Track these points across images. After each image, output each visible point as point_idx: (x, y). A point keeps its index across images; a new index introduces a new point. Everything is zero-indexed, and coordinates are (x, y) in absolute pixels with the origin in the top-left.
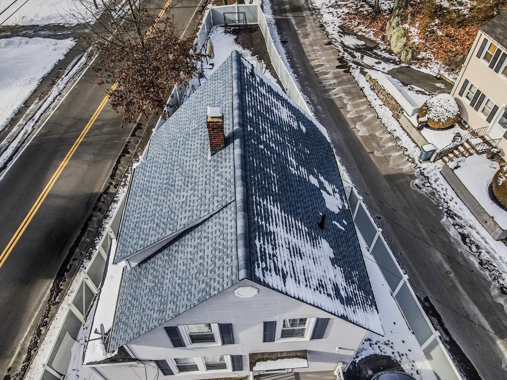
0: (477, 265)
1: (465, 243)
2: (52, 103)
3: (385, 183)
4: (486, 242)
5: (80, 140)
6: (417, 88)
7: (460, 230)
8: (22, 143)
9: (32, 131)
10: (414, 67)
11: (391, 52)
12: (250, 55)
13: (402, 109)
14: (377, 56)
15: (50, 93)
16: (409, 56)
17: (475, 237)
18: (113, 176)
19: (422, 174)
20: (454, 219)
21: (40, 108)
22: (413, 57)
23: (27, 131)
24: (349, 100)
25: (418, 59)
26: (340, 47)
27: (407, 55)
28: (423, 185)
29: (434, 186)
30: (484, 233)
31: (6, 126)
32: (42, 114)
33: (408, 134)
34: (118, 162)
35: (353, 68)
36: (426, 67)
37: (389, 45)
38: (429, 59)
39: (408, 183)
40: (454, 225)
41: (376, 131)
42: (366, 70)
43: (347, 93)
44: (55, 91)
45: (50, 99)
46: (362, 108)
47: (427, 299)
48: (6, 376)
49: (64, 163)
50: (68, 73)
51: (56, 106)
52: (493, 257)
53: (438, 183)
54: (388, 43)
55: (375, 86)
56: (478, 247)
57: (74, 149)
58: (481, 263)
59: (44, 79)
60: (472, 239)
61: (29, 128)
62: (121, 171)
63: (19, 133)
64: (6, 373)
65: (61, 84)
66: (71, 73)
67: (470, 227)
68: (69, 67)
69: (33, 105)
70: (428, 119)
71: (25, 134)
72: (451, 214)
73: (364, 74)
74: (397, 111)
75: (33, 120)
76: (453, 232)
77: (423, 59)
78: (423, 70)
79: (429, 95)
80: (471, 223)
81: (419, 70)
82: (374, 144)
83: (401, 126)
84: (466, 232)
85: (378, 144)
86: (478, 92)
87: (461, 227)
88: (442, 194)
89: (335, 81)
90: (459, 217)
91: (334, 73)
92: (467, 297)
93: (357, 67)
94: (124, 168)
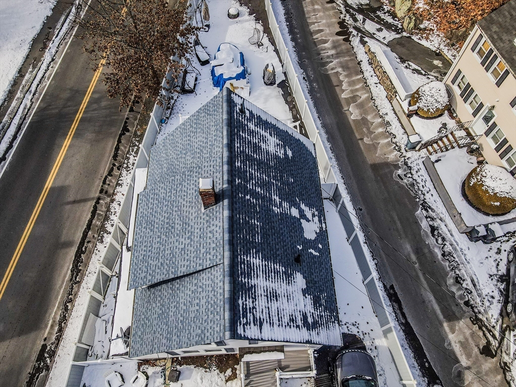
0: (440, 256)
1: (433, 235)
2: (46, 71)
3: (370, 173)
4: (452, 235)
5: (79, 116)
6: (414, 66)
7: (431, 223)
8: (24, 119)
9: (31, 105)
10: (415, 38)
11: (394, 16)
12: (247, 14)
13: (396, 92)
14: (380, 21)
15: (42, 59)
16: (412, 25)
17: (443, 230)
18: (115, 157)
19: (406, 164)
20: (428, 211)
21: (35, 77)
22: (415, 25)
23: (26, 105)
24: (347, 76)
25: (421, 30)
26: (342, 6)
27: (409, 23)
28: (405, 175)
29: (415, 177)
30: (452, 226)
31: (5, 100)
32: (38, 85)
33: (399, 119)
34: (119, 141)
35: (354, 36)
36: (427, 38)
37: (394, 6)
38: (431, 30)
39: (391, 173)
40: (426, 217)
41: (368, 114)
42: (366, 39)
43: (345, 67)
44: (47, 57)
45: (44, 67)
46: (358, 87)
47: (392, 287)
49: (67, 142)
50: (58, 33)
51: (51, 75)
52: (455, 249)
53: (419, 174)
54: (392, 4)
56: (444, 239)
57: (74, 126)
58: (443, 255)
59: (35, 41)
60: (440, 232)
61: (27, 102)
62: (122, 151)
63: (19, 108)
64: (42, 343)
65: (52, 47)
66: (61, 34)
67: (441, 219)
68: (58, 26)
69: (27, 74)
70: (418, 107)
71: (25, 108)
72: (426, 207)
73: (363, 43)
75: (31, 92)
76: (424, 224)
77: (425, 29)
78: (424, 42)
79: (425, 75)
80: (442, 216)
81: (419, 41)
82: (364, 130)
83: (393, 110)
84: (436, 225)
85: (368, 129)
86: (469, 85)
87: (433, 219)
88: (420, 186)
89: (333, 52)
90: (432, 209)
91: (333, 42)
92: (426, 285)
93: (357, 34)
94: (125, 147)
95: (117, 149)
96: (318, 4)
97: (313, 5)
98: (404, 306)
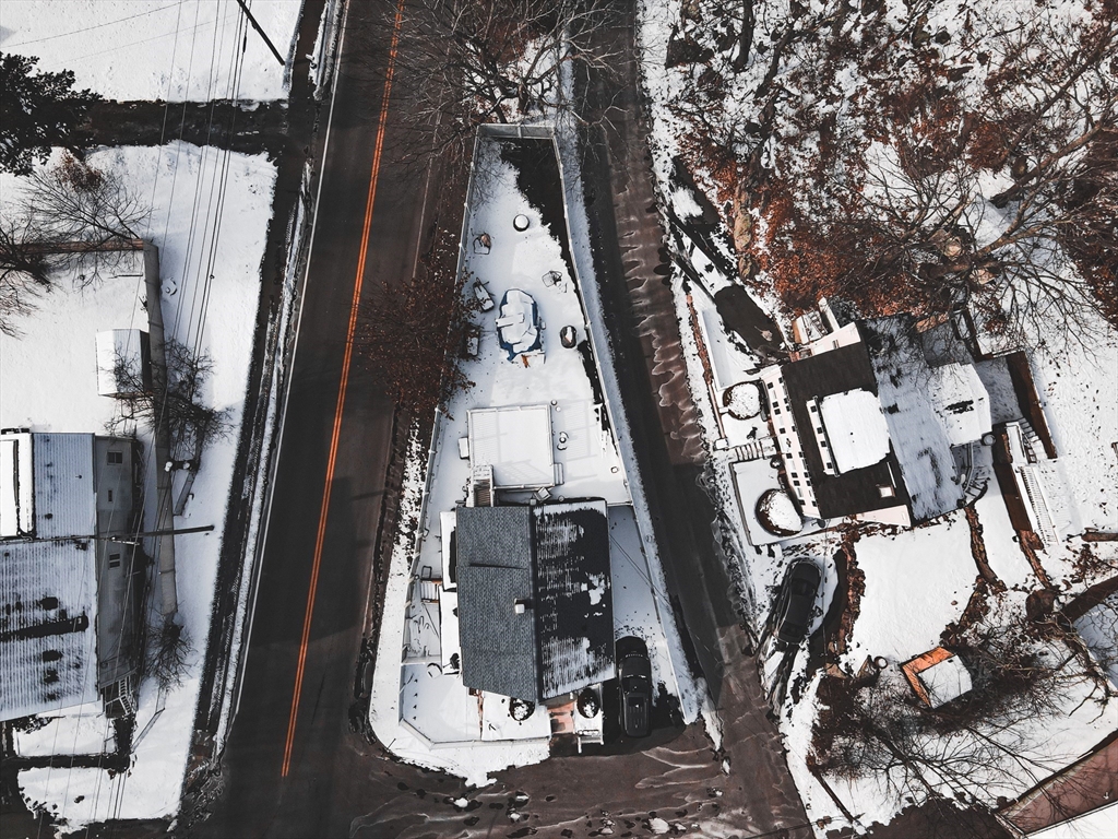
0: (726, 567)
1: (724, 548)
3: (672, 476)
4: (741, 547)
7: (724, 534)
9: (285, 371)
11: (731, 244)
15: (281, 297)
17: (734, 541)
20: (723, 521)
21: (279, 328)
24: (660, 342)
25: (756, 281)
26: (667, 218)
29: (718, 482)
32: (286, 338)
35: (676, 275)
36: (762, 296)
39: (694, 477)
40: (721, 528)
42: (691, 283)
43: (658, 325)
44: (286, 294)
46: (672, 359)
47: (677, 597)
51: (297, 321)
53: (722, 478)
56: (733, 551)
58: (729, 567)
60: (731, 543)
61: (279, 365)
63: (272, 376)
66: (295, 251)
67: (735, 531)
68: (288, 238)
69: (269, 324)
71: (279, 376)
72: (723, 516)
73: (687, 289)
76: (717, 536)
77: (761, 283)
78: (756, 299)
79: (749, 353)
80: (736, 527)
82: (673, 421)
84: (728, 536)
85: (677, 420)
87: (727, 530)
88: (721, 493)
89: (646, 302)
90: (728, 519)
91: (650, 284)
92: (707, 596)
93: (681, 273)
95: (395, 430)
96: (635, 214)
97: (628, 216)
98: (684, 614)
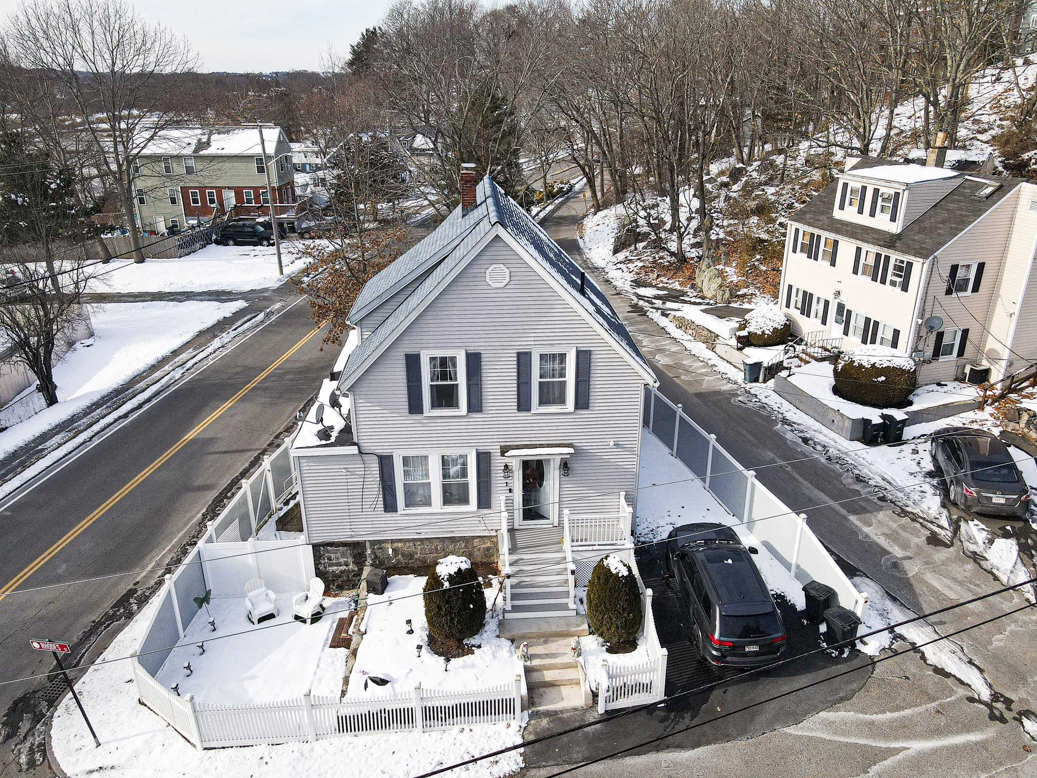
0: (823, 461)
1: (808, 445)
2: (212, 353)
4: (835, 442)
5: (250, 386)
7: (802, 435)
8: (166, 387)
9: (181, 377)
10: (734, 305)
11: (703, 298)
13: (718, 336)
14: (685, 302)
15: (209, 344)
16: (727, 295)
17: (820, 438)
19: (748, 392)
20: (792, 426)
21: (194, 357)
22: (731, 295)
23: (174, 377)
24: (646, 337)
25: (739, 297)
27: (723, 295)
28: (749, 401)
29: (765, 401)
30: (833, 435)
31: (145, 372)
32: (196, 363)
33: (728, 362)
36: (750, 302)
37: (701, 291)
38: (752, 294)
39: (729, 400)
40: (792, 431)
44: (216, 343)
46: (664, 343)
48: (130, 590)
49: (227, 405)
50: (237, 328)
51: (217, 357)
53: (769, 398)
54: (699, 289)
55: (683, 324)
56: (824, 446)
57: (241, 393)
58: (829, 459)
59: (201, 333)
60: (815, 440)
61: (177, 374)
63: (163, 378)
64: (131, 586)
65: (226, 337)
66: (240, 329)
67: (814, 431)
68: (239, 323)
69: (185, 354)
70: (749, 333)
71: (171, 379)
72: (785, 421)
74: (710, 340)
75: (183, 368)
76: (790, 436)
78: (746, 306)
80: (815, 428)
81: (741, 307)
83: (719, 356)
84: (808, 436)
86: (805, 293)
87: (802, 432)
90: (798, 424)
91: (625, 316)
92: (809, 485)
